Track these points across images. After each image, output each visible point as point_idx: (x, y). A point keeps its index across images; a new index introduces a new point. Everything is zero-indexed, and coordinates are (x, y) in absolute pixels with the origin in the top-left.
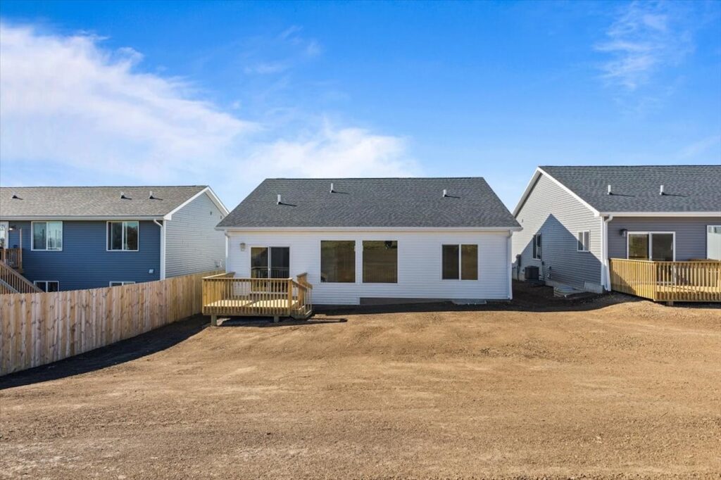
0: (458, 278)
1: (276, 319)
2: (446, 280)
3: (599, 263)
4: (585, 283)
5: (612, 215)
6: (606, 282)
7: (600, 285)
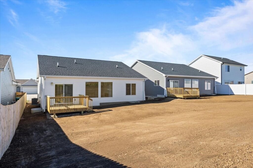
0: (130, 95)
1: (82, 112)
2: (127, 95)
3: (164, 89)
4: (157, 95)
5: (168, 75)
6: (166, 94)
7: (164, 95)
